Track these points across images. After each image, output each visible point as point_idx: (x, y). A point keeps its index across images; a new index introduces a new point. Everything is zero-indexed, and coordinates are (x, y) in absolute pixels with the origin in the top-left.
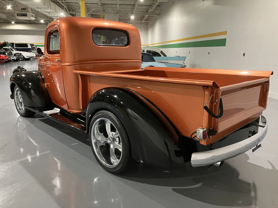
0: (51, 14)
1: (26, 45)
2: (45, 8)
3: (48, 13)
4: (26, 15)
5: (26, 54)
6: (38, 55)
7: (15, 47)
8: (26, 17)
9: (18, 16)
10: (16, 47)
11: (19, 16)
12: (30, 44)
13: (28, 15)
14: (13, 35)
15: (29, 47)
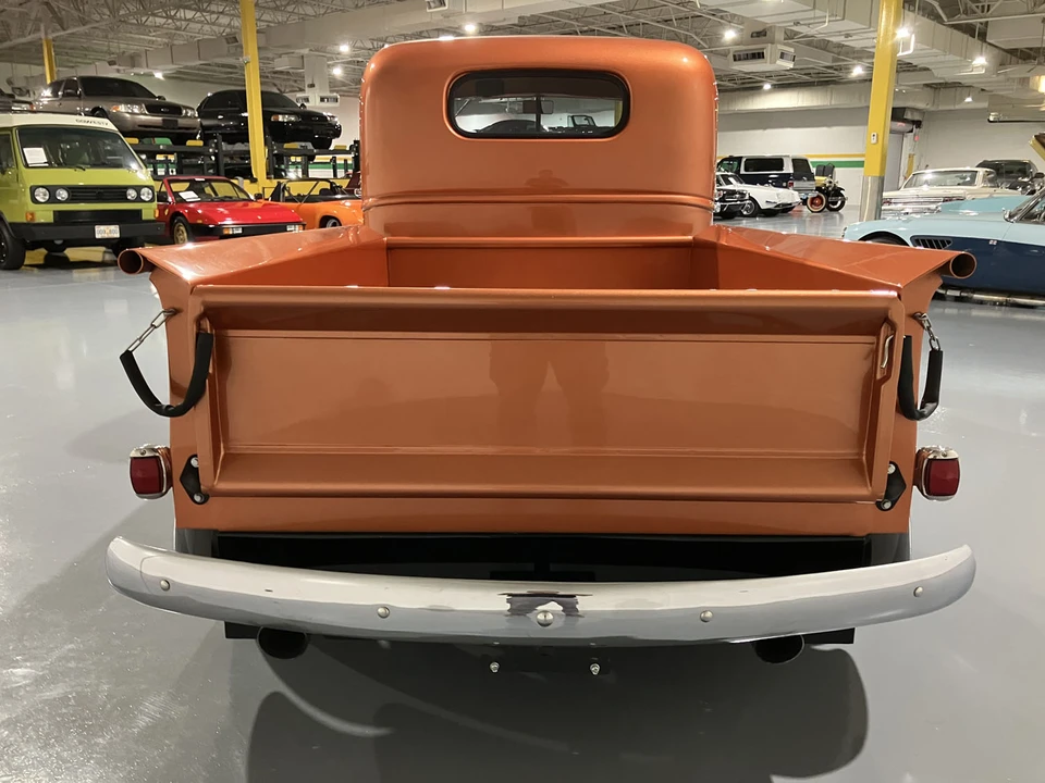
0: (854, 37)
1: (777, 163)
2: (815, 18)
3: (843, 38)
4: (759, 56)
5: (765, 195)
6: (818, 196)
7: (742, 172)
8: (761, 60)
9: (735, 60)
10: (746, 170)
11: (740, 60)
12: (793, 160)
13: (767, 53)
14: (765, 129)
15: (788, 169)
